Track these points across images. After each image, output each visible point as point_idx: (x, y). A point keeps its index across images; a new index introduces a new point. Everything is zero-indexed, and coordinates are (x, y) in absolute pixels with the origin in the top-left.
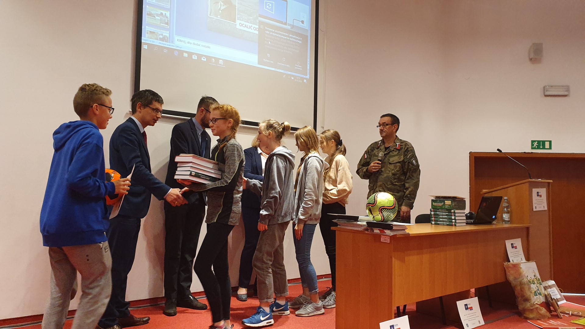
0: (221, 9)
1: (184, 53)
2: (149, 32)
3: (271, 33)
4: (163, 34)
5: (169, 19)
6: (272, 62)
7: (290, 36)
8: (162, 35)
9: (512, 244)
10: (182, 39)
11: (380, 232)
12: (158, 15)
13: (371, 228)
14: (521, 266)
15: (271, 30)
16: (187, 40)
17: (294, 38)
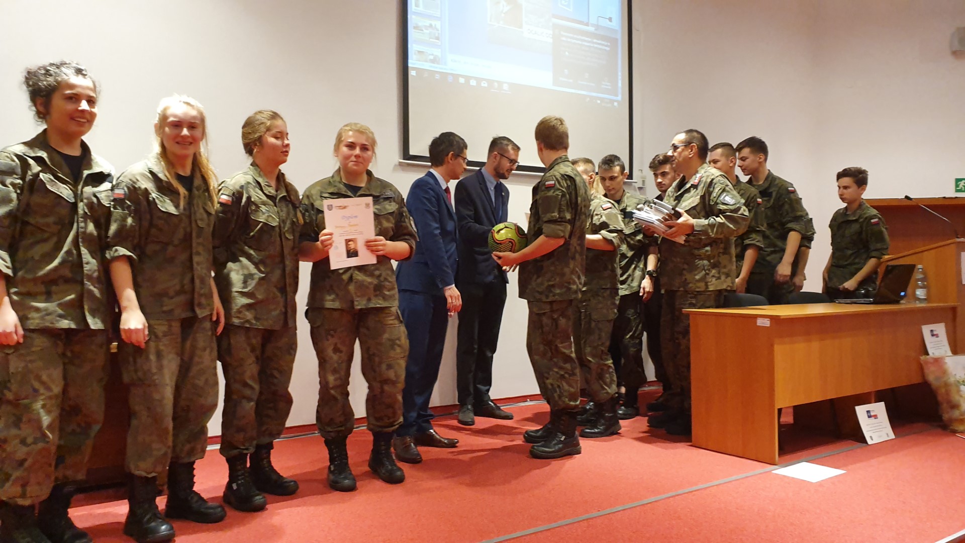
0: (504, 12)
1: (460, 79)
2: (417, 52)
3: (569, 40)
4: (434, 53)
5: (440, 32)
6: (571, 81)
8: (432, 55)
9: (932, 331)
10: (457, 58)
12: (426, 28)
14: (946, 361)
15: (569, 35)
16: (462, 59)
17: (599, 44)
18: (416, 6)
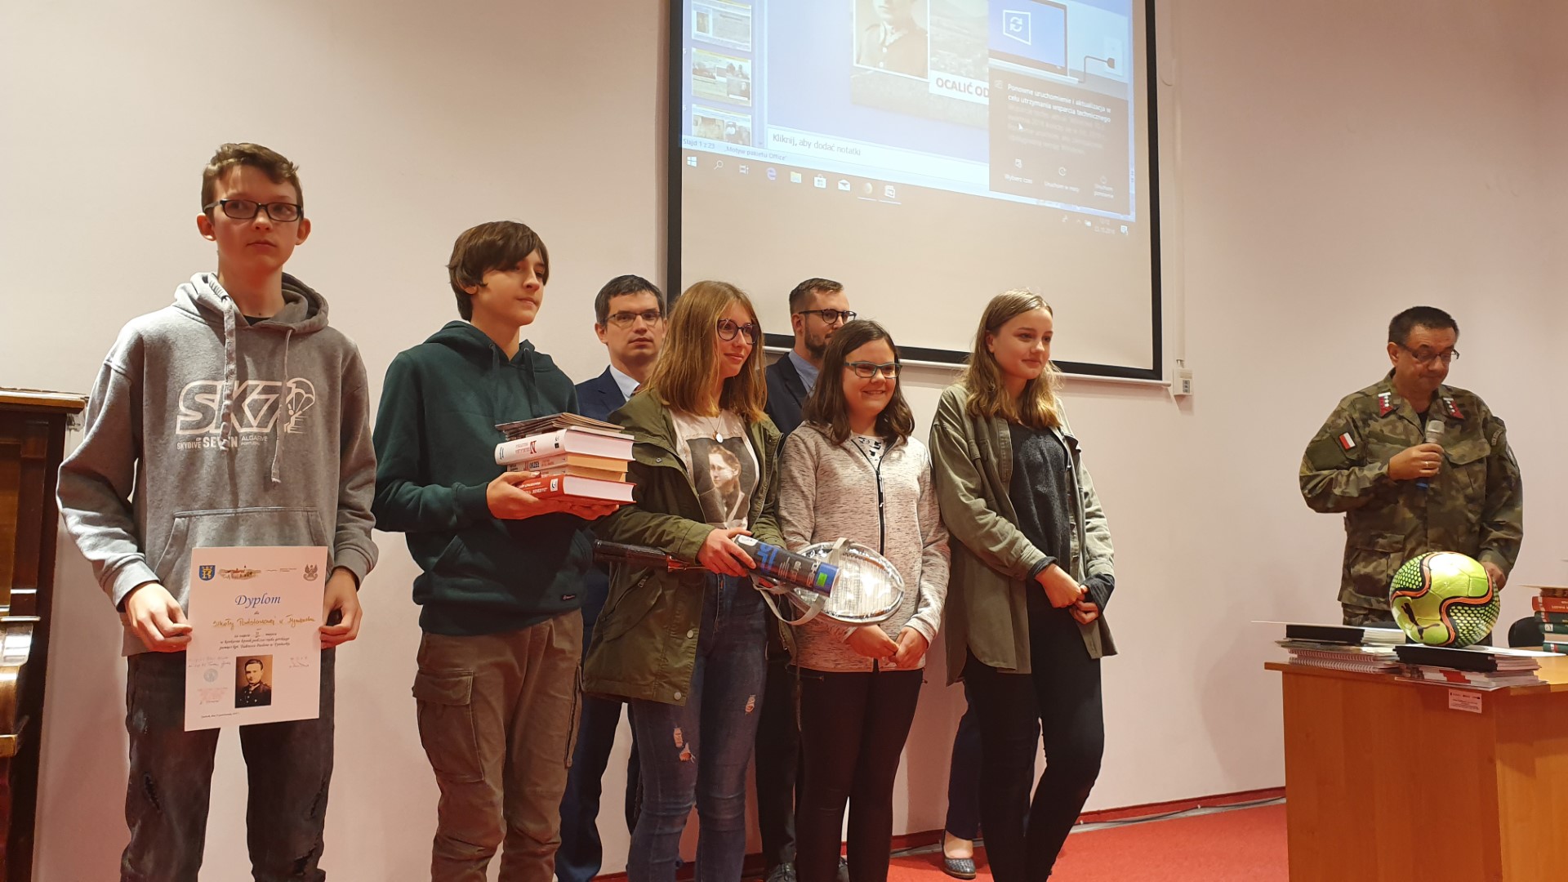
0: (887, 44)
1: (793, 174)
2: (700, 120)
3: (1025, 101)
4: (738, 124)
5: (750, 82)
6: (1030, 181)
7: (1079, 103)
8: (734, 125)
10: (787, 133)
11: (1448, 681)
12: (721, 72)
13: (1411, 665)
15: (1025, 91)
16: (799, 136)
17: (1089, 110)
18: (699, 29)
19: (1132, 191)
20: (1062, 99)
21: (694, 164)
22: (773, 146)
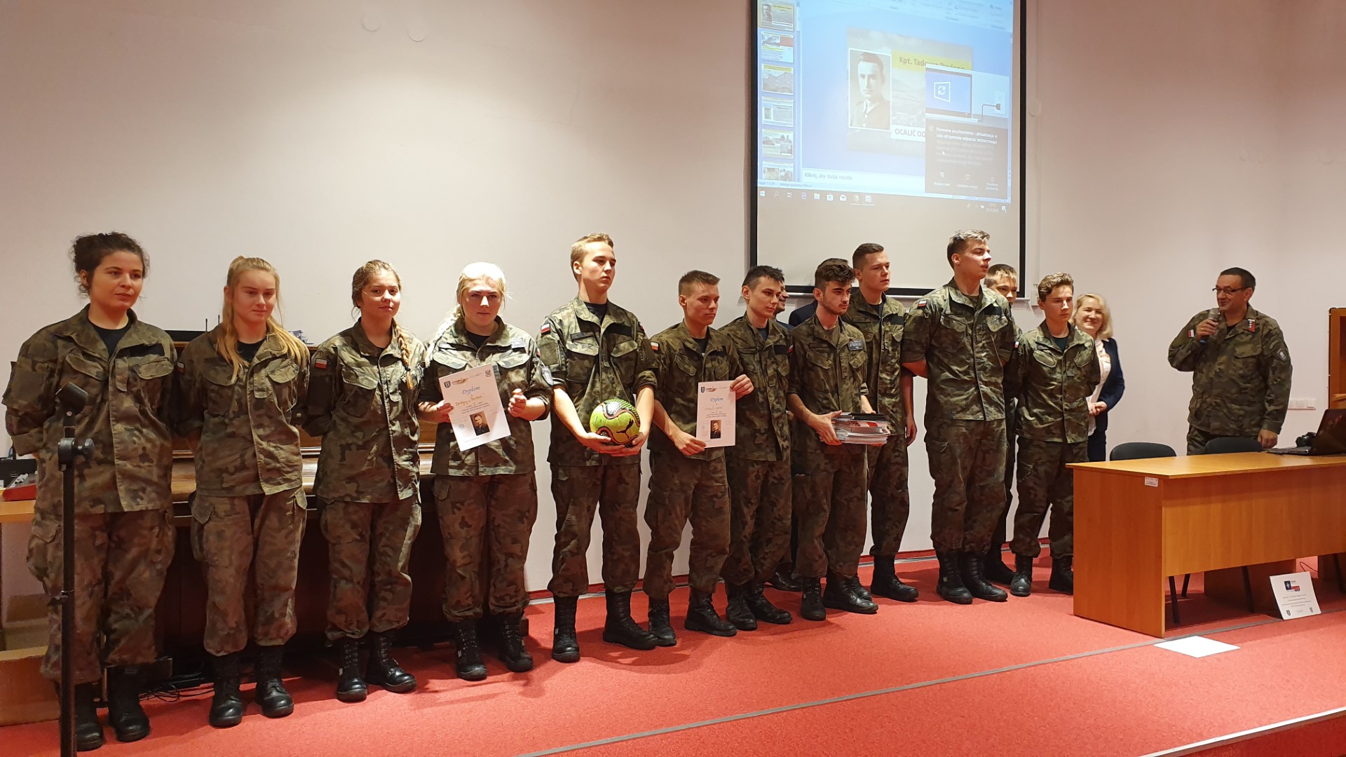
0: (868, 112)
1: (815, 194)
2: (767, 170)
3: (946, 136)
4: (786, 169)
6: (948, 185)
7: (978, 134)
8: (784, 171)
10: (812, 171)
12: (777, 141)
15: (947, 130)
16: (818, 172)
17: (984, 138)
18: (766, 118)
19: (1009, 184)
20: (968, 133)
21: (764, 195)
22: (805, 180)
